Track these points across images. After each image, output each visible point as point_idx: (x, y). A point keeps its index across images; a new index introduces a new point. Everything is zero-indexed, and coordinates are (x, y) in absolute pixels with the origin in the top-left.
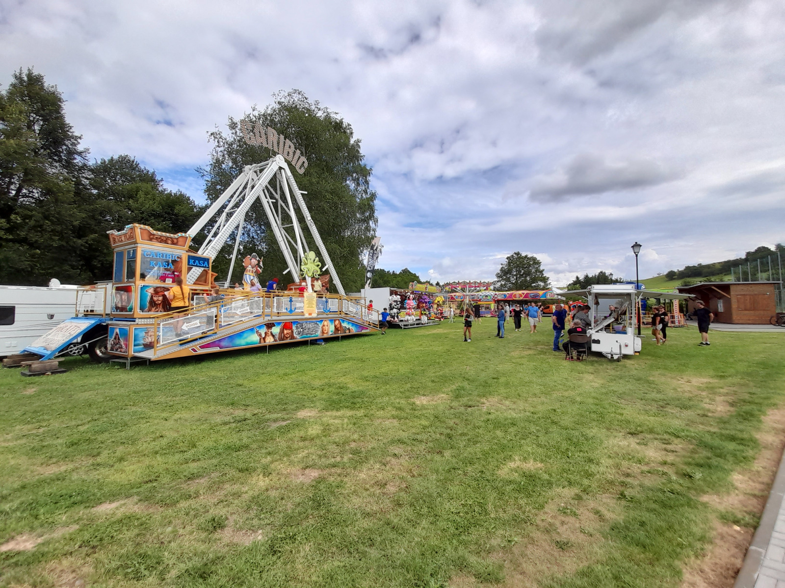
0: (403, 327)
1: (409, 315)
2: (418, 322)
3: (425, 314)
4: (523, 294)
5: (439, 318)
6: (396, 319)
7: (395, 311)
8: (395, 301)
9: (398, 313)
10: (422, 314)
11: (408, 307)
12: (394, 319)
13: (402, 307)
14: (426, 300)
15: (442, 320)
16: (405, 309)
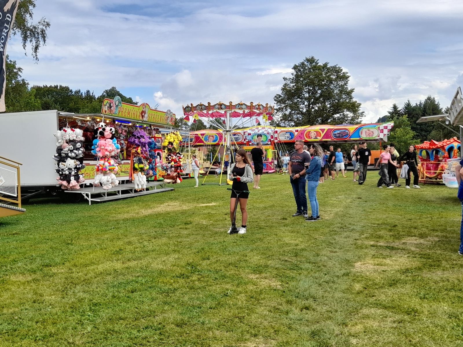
0: (90, 199)
1: (103, 171)
2: (126, 187)
3: (142, 170)
4: (323, 130)
5: (172, 178)
6: (73, 182)
7: (71, 163)
8: (69, 142)
9: (78, 169)
10: (135, 169)
11: (100, 155)
12: (69, 182)
13: (89, 156)
14: (143, 140)
15: (178, 181)
16: (95, 158)
